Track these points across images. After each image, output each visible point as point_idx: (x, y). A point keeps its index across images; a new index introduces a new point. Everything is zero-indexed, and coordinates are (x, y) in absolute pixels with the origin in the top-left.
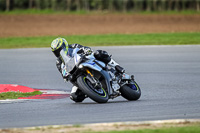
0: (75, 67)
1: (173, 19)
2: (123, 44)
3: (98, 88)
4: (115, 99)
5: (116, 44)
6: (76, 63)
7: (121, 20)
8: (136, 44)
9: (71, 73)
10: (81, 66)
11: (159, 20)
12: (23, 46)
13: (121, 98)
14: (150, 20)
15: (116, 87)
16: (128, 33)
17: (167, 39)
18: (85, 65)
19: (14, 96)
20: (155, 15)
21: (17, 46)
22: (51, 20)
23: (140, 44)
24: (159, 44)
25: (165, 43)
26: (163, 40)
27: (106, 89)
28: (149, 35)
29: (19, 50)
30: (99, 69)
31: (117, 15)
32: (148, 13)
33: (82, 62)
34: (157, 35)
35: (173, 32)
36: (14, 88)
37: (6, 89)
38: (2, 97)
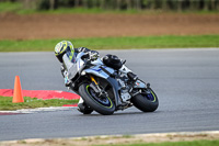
0: (77, 74)
2: (177, 46)
3: (103, 98)
5: (170, 47)
6: (79, 69)
7: (176, 20)
8: (192, 46)
9: (73, 80)
16: (183, 35)
19: (59, 104)
23: (197, 46)
30: (105, 76)
31: (171, 14)
33: (85, 68)
37: (50, 96)
38: (46, 105)
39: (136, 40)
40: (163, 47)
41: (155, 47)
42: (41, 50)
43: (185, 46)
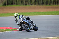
0: (21, 22)
1: (55, 7)
2: (40, 15)
3: (27, 27)
4: (31, 31)
5: (39, 15)
6: (21, 21)
7: (40, 8)
8: (44, 15)
9: (20, 23)
10: (23, 21)
11: (51, 8)
12: (11, 16)
13: (33, 30)
14: (49, 8)
15: (32, 27)
16: (42, 12)
17: (54, 13)
18: (24, 21)
19: (9, 30)
20: (50, 6)
21: (9, 16)
22: (19, 8)
23: (46, 15)
24: (51, 15)
25: (53, 14)
26: (52, 13)
27: (29, 28)
28: (48, 12)
29: (10, 17)
30: (28, 22)
31: (39, 6)
32: (48, 6)
33: (23, 20)
34: (51, 12)
35: (55, 11)
36: (9, 28)
37: (6, 28)
38: (5, 31)
39: (29, 13)
40: (37, 15)
41: (34, 15)
42: (4, 16)
43: (43, 15)
